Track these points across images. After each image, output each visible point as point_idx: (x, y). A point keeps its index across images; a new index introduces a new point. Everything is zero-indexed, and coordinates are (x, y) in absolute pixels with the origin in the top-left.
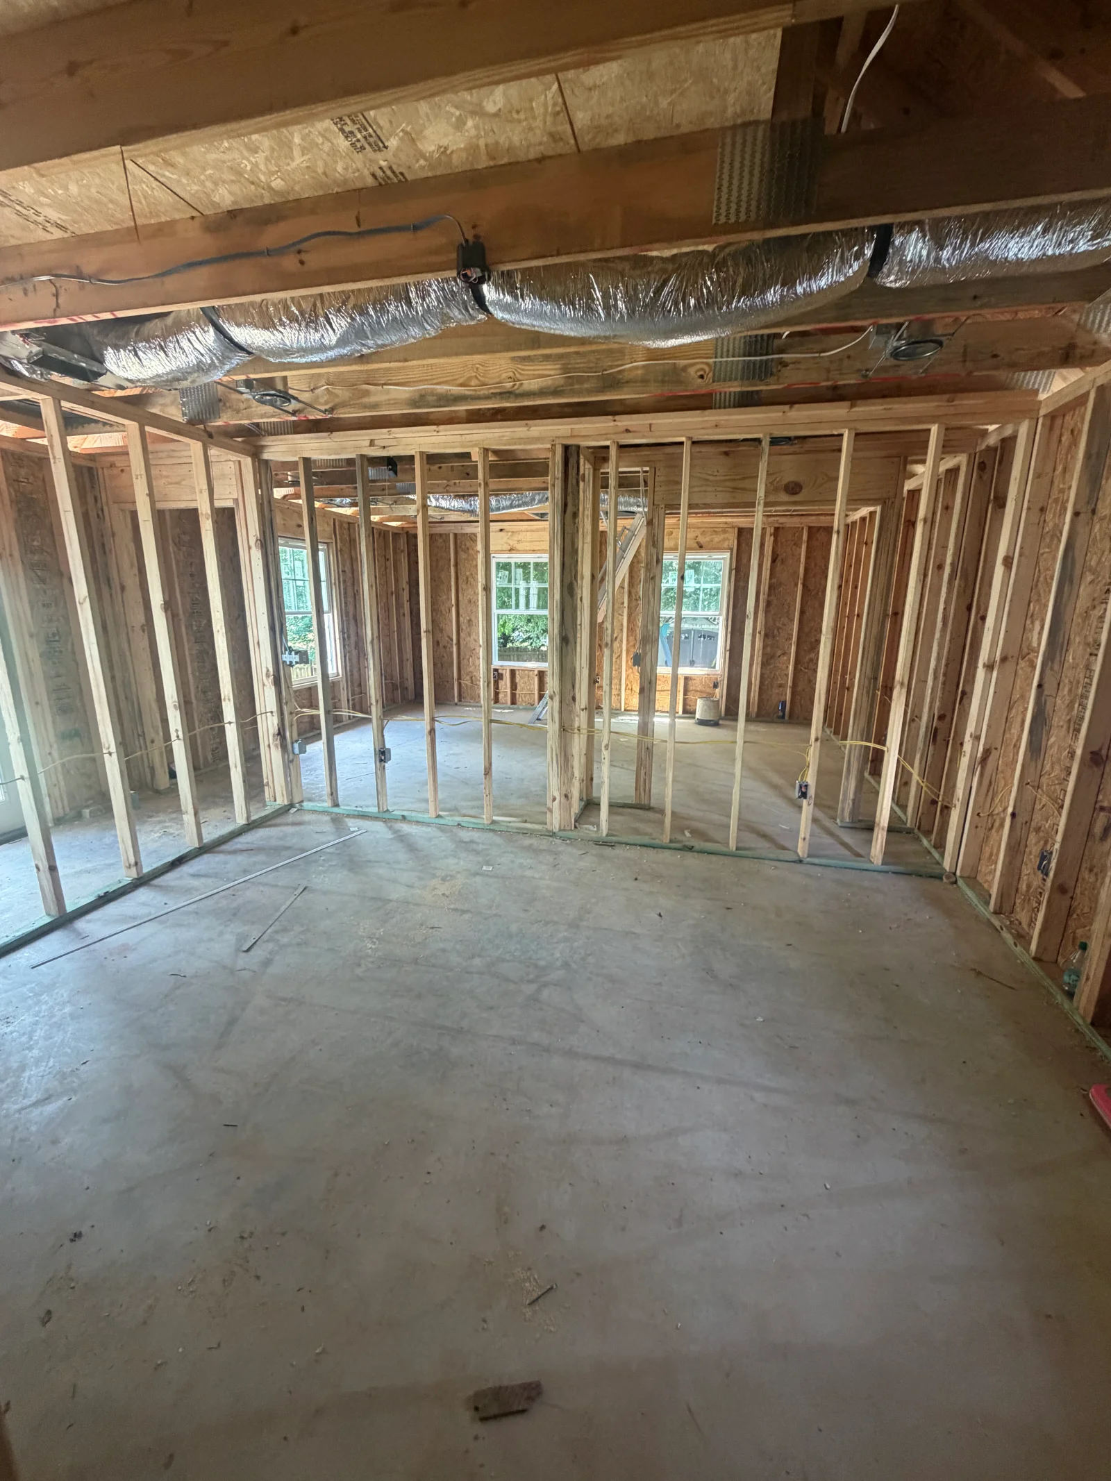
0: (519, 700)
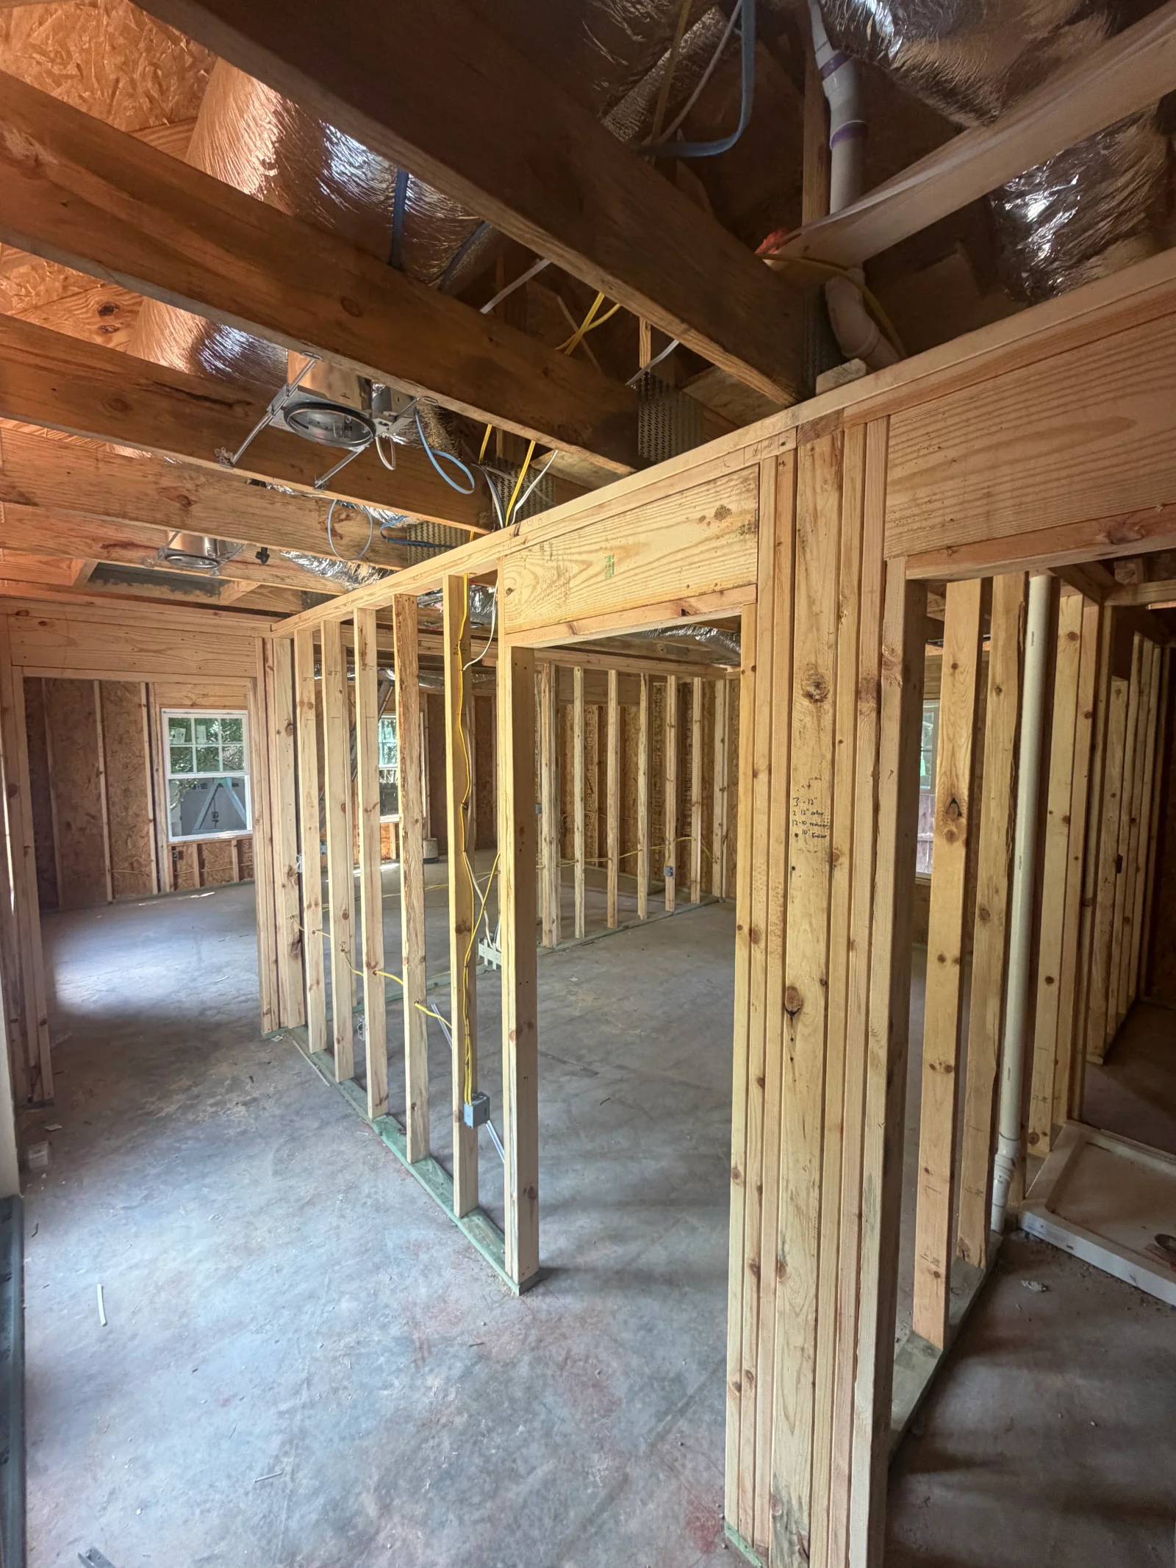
0: (208, 880)
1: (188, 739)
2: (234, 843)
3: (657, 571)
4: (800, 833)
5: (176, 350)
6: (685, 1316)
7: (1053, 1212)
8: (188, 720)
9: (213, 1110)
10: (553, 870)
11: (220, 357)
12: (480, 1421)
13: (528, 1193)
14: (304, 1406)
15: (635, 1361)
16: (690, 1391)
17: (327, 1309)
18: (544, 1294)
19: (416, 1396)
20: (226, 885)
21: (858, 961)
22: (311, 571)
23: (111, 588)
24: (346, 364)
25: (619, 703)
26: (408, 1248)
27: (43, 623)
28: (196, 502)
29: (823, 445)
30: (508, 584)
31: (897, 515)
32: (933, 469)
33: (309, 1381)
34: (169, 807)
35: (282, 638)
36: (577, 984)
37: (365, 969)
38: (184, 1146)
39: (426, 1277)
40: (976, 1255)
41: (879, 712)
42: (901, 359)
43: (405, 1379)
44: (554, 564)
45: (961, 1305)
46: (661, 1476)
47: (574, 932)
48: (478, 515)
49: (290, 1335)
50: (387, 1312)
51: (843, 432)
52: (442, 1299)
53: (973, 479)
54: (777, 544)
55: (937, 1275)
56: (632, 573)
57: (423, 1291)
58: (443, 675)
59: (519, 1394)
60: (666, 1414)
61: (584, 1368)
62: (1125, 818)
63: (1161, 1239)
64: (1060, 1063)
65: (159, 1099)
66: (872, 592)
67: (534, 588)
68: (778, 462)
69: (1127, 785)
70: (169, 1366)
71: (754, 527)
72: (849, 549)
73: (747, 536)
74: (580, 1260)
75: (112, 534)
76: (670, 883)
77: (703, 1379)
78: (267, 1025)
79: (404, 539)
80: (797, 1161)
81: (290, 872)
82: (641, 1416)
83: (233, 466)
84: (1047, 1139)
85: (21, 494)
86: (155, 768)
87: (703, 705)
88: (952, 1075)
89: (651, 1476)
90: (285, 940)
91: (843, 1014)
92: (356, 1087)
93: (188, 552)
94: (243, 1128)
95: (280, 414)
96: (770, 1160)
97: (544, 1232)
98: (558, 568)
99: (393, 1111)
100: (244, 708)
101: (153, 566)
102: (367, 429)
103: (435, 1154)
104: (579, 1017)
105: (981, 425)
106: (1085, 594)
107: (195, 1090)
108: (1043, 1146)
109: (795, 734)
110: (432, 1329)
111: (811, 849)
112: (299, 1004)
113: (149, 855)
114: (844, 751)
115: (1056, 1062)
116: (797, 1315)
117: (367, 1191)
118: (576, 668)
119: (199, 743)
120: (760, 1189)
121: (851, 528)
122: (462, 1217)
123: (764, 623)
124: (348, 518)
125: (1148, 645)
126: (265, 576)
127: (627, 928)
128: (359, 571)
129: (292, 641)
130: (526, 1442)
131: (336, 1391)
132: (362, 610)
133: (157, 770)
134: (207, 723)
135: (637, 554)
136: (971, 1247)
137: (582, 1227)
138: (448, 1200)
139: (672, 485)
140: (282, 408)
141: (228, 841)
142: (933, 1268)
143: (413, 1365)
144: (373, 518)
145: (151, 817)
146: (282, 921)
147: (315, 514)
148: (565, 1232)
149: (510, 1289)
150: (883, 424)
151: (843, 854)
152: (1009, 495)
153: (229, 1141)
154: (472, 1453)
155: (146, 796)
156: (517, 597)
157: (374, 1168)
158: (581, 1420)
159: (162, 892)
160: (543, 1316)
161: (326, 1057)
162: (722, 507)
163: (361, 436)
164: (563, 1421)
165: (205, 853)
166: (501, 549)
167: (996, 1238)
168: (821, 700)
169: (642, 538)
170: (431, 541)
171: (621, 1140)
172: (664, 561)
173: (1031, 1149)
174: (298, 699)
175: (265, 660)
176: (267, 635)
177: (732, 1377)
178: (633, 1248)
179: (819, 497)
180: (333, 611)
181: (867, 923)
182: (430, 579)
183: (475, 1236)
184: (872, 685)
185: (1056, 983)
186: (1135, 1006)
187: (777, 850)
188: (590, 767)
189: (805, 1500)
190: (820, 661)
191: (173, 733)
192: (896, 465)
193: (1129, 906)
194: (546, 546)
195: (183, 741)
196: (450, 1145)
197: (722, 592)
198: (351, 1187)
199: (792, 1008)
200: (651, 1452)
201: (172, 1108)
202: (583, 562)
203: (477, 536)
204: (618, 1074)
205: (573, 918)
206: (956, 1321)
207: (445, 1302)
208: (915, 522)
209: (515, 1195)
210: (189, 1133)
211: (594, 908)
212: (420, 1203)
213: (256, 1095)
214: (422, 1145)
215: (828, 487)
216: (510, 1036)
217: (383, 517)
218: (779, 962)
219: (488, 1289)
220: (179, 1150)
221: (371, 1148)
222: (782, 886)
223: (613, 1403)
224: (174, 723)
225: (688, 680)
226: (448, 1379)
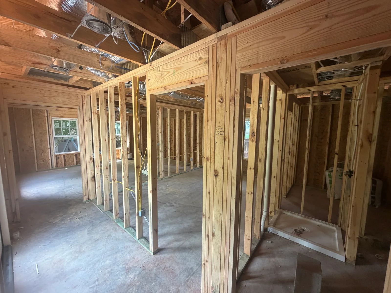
0: (67, 164)
1: (60, 126)
2: (74, 154)
3: (186, 73)
4: (218, 134)
5: (54, 4)
6: (193, 256)
7: (274, 227)
8: (60, 121)
9: (70, 220)
10: (162, 159)
11: (67, 7)
12: (143, 283)
13: (155, 230)
14: (97, 286)
15: (181, 266)
16: (194, 271)
17: (103, 263)
18: (159, 254)
19: (126, 280)
20: (73, 166)
21: (230, 162)
22: (95, 74)
23: (35, 77)
24: (103, 8)
25: (179, 118)
26: (124, 248)
27: (13, 87)
28: (61, 51)
29: (223, 42)
30: (149, 78)
31: (239, 58)
32: (246, 48)
33: (98, 280)
34: (55, 147)
35: (87, 95)
36: (169, 186)
37: (112, 181)
38: (61, 230)
39: (129, 254)
40: (258, 237)
41: (235, 104)
42: (240, 22)
43: (124, 276)
44: (160, 72)
45: (254, 247)
46: (187, 289)
47: (168, 175)
48: (141, 60)
49: (92, 270)
50: (119, 262)
51: (227, 39)
52: (134, 258)
53: (254, 50)
54: (213, 66)
55: (249, 239)
56: (179, 74)
57: (128, 257)
58: (132, 110)
59: (153, 276)
60: (188, 276)
61: (169, 269)
62: (291, 143)
63: (295, 230)
64: (277, 196)
65: (53, 219)
66: (233, 76)
67: (155, 79)
68: (213, 46)
69: (292, 136)
70: (58, 281)
71: (208, 62)
72: (228, 67)
73: (206, 64)
74: (168, 246)
75: (35, 60)
76: (192, 162)
77: (197, 268)
78: (85, 199)
79: (121, 67)
80: (217, 210)
81: (91, 159)
82: (183, 277)
83: (72, 38)
84: (274, 212)
85: (6, 43)
86: (50, 134)
87: (200, 119)
88: (252, 194)
89: (184, 289)
90: (90, 176)
91: (227, 174)
92: (110, 212)
93: (59, 66)
94: (78, 224)
95: (85, 22)
96: (211, 211)
97: (159, 241)
98: (161, 73)
99: (120, 217)
100: (77, 118)
101: (48, 70)
102: (110, 30)
103: (132, 226)
104: (169, 193)
105: (256, 37)
106: (283, 90)
107: (64, 216)
108: (273, 213)
109: (217, 111)
110: (131, 265)
111: (220, 137)
112: (94, 193)
113: (49, 158)
114: (227, 114)
115: (276, 196)
116: (217, 245)
117: (113, 236)
118: (168, 108)
119: (63, 127)
120: (209, 218)
121: (229, 62)
122: (139, 239)
123: (210, 85)
124: (105, 60)
125: (297, 105)
126: (82, 76)
127: (181, 173)
128: (109, 75)
129: (90, 97)
130: (154, 286)
131: (105, 281)
132: (110, 87)
133: (51, 134)
134: (66, 122)
135: (181, 69)
136: (257, 235)
137: (169, 239)
138: (135, 236)
139: (189, 52)
140: (86, 20)
141: (73, 154)
142: (248, 238)
143: (126, 273)
144: (113, 60)
145: (49, 147)
146: (89, 171)
147: (96, 58)
148: (165, 241)
149: (151, 254)
150: (236, 37)
151: (227, 138)
152: (261, 53)
153: (74, 227)
154: (141, 290)
155: (47, 142)
156: (151, 81)
157: (115, 231)
158: (168, 280)
159: (53, 168)
160: (159, 259)
161: (102, 206)
162: (200, 57)
163: (108, 32)
164: (164, 280)
165: (66, 157)
166: (147, 69)
167: (262, 233)
168: (222, 103)
169: (182, 65)
170: (129, 69)
171: (179, 220)
172: (187, 71)
173: (270, 214)
174: (92, 112)
175: (83, 101)
176: (83, 95)
177: (203, 263)
178: (181, 243)
179: (222, 55)
180: (102, 87)
181: (232, 153)
182: (128, 77)
183: (142, 243)
184: (233, 98)
185: (276, 178)
186: (293, 186)
187: (213, 138)
188: (172, 135)
189: (219, 286)
190: (222, 93)
191: (55, 124)
192: (238, 47)
193: (292, 164)
194: (158, 68)
195: (58, 126)
196: (136, 224)
197: (200, 78)
198: (109, 235)
199: (216, 175)
200: (185, 284)
201: (57, 221)
202: (168, 72)
203: (141, 66)
204: (178, 206)
205: (168, 172)
206: (253, 250)
207: (134, 259)
208: (242, 60)
209: (152, 231)
210: (62, 226)
211: (173, 169)
212: (128, 237)
213: (82, 216)
214: (128, 224)
215: (224, 52)
216: (150, 192)
217: (115, 60)
218: (213, 164)
219: (145, 255)
220: (60, 230)
221: (114, 226)
222: (214, 147)
223: (176, 275)
224: (55, 122)
225: (196, 113)
226: (135, 275)
